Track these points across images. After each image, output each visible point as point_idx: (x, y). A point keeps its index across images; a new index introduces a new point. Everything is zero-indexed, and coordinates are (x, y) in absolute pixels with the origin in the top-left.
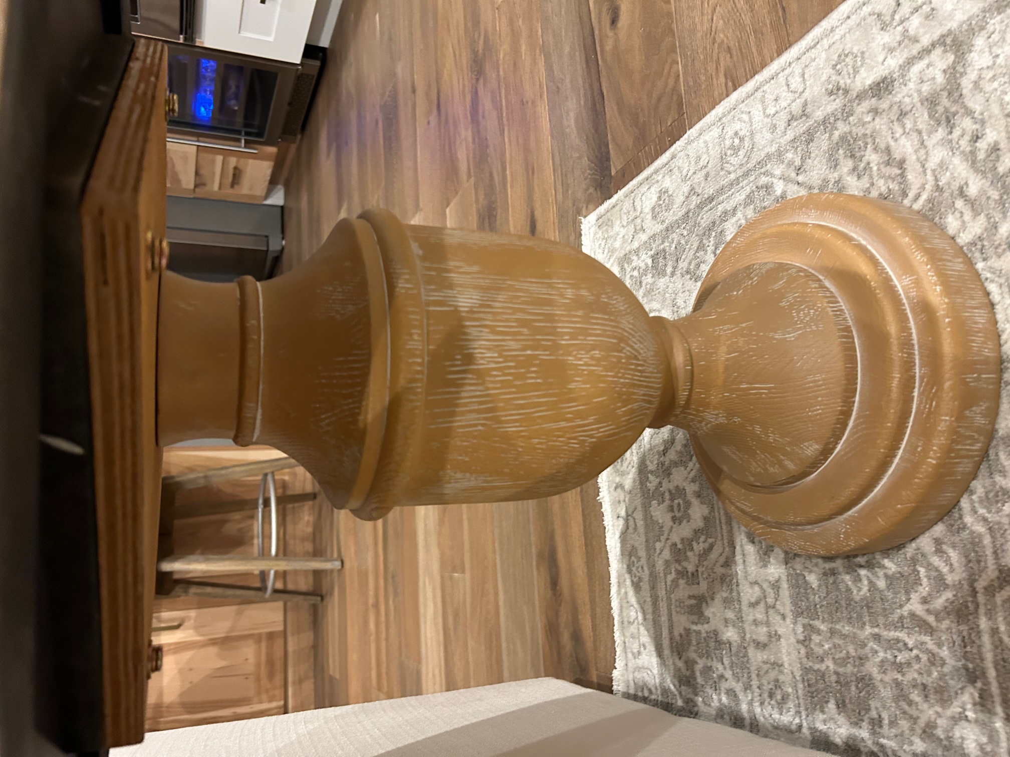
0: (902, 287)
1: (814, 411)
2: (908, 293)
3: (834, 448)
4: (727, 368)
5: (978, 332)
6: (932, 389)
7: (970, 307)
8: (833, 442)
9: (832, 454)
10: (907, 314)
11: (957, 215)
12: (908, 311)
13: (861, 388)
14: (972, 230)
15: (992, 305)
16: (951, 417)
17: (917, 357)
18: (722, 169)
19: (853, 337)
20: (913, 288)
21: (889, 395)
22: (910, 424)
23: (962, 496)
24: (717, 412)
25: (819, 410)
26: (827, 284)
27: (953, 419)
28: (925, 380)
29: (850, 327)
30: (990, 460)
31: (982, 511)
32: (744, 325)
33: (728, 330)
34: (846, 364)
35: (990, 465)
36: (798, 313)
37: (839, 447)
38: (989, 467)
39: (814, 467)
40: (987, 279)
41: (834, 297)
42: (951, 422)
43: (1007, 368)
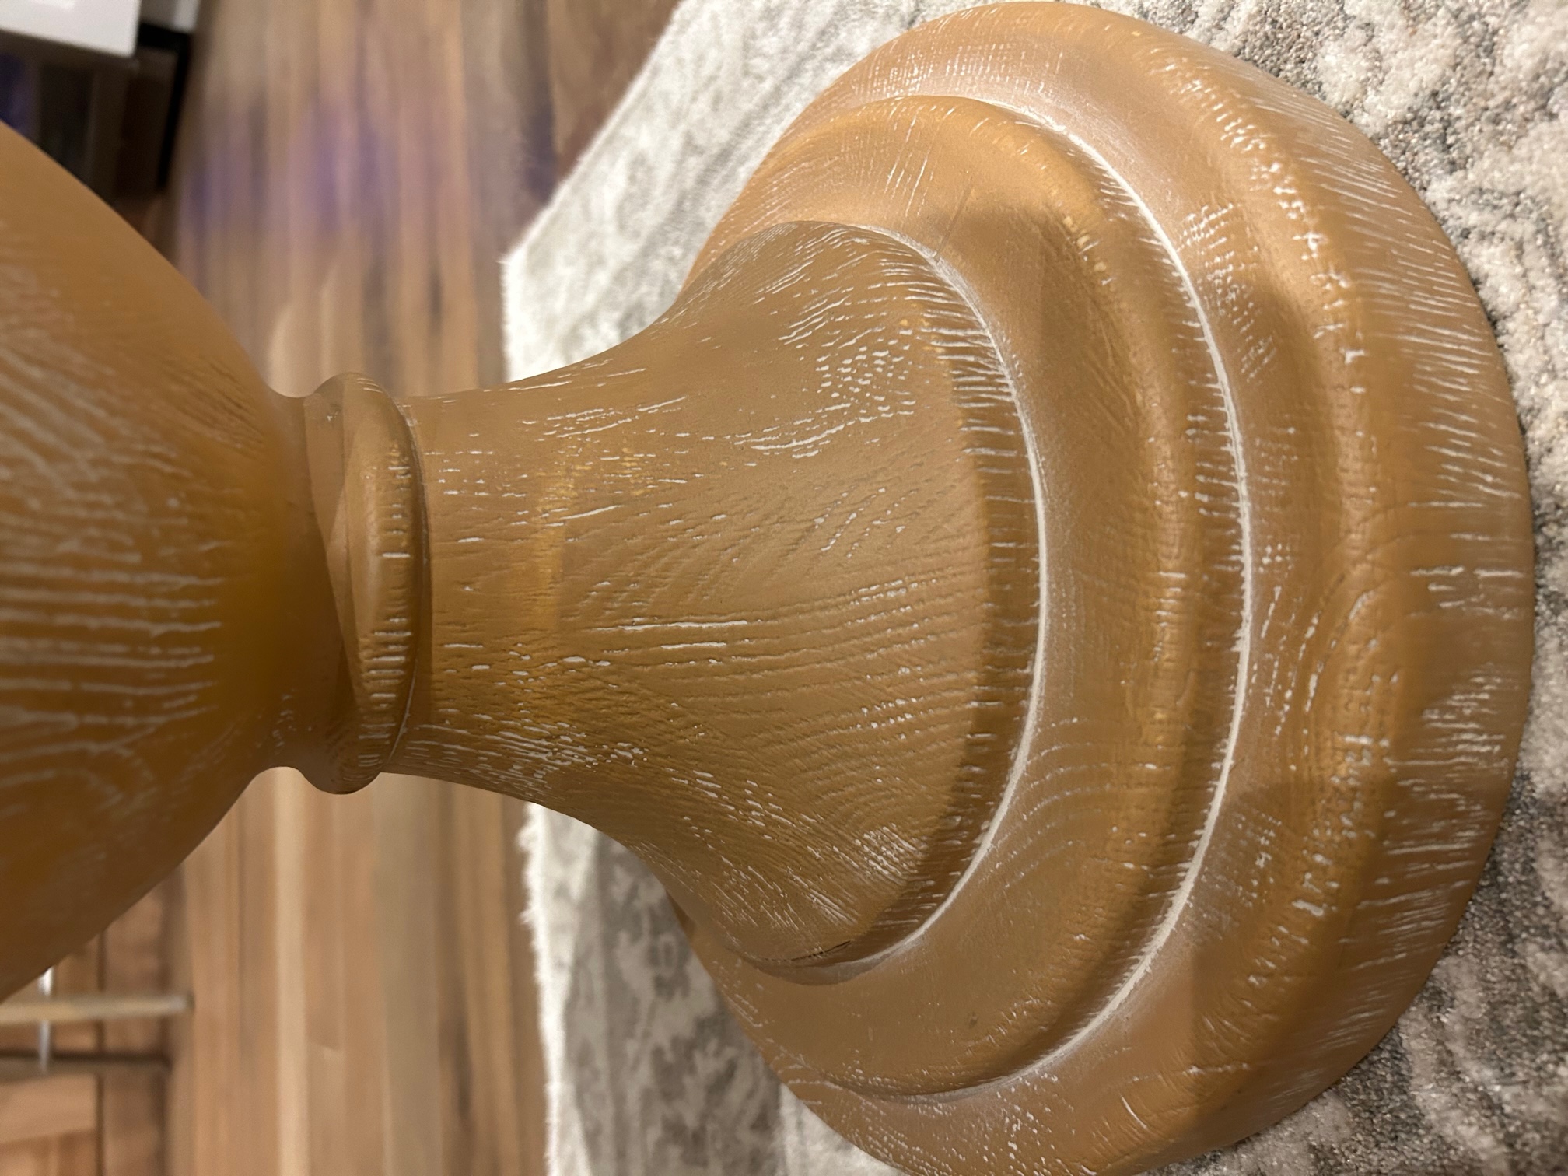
0: (1183, 255)
1: (890, 714)
2: (1206, 272)
3: (969, 849)
4: (571, 560)
5: (1459, 408)
6: (1303, 623)
7: (1424, 317)
8: (960, 828)
9: (964, 868)
10: (1205, 345)
11: (1356, 35)
12: (1209, 337)
13: (1051, 632)
14: (1406, 74)
15: (1492, 321)
16: (1377, 739)
17: (1245, 506)
18: (746, 74)
19: (1019, 444)
20: (1221, 251)
21: (1148, 654)
22: (1228, 762)
23: (1403, 1010)
24: (548, 728)
25: (901, 712)
26: (944, 271)
27: (1385, 743)
28: (1278, 590)
29: (1011, 407)
30: (1501, 888)
31: (1478, 1073)
32: (653, 409)
33: (593, 424)
34: (993, 539)
35: (1502, 903)
36: (835, 364)
37: (986, 845)
38: (1502, 910)
39: (906, 915)
40: (1466, 234)
41: (961, 308)
42: (1379, 754)
43: (1555, 547)
